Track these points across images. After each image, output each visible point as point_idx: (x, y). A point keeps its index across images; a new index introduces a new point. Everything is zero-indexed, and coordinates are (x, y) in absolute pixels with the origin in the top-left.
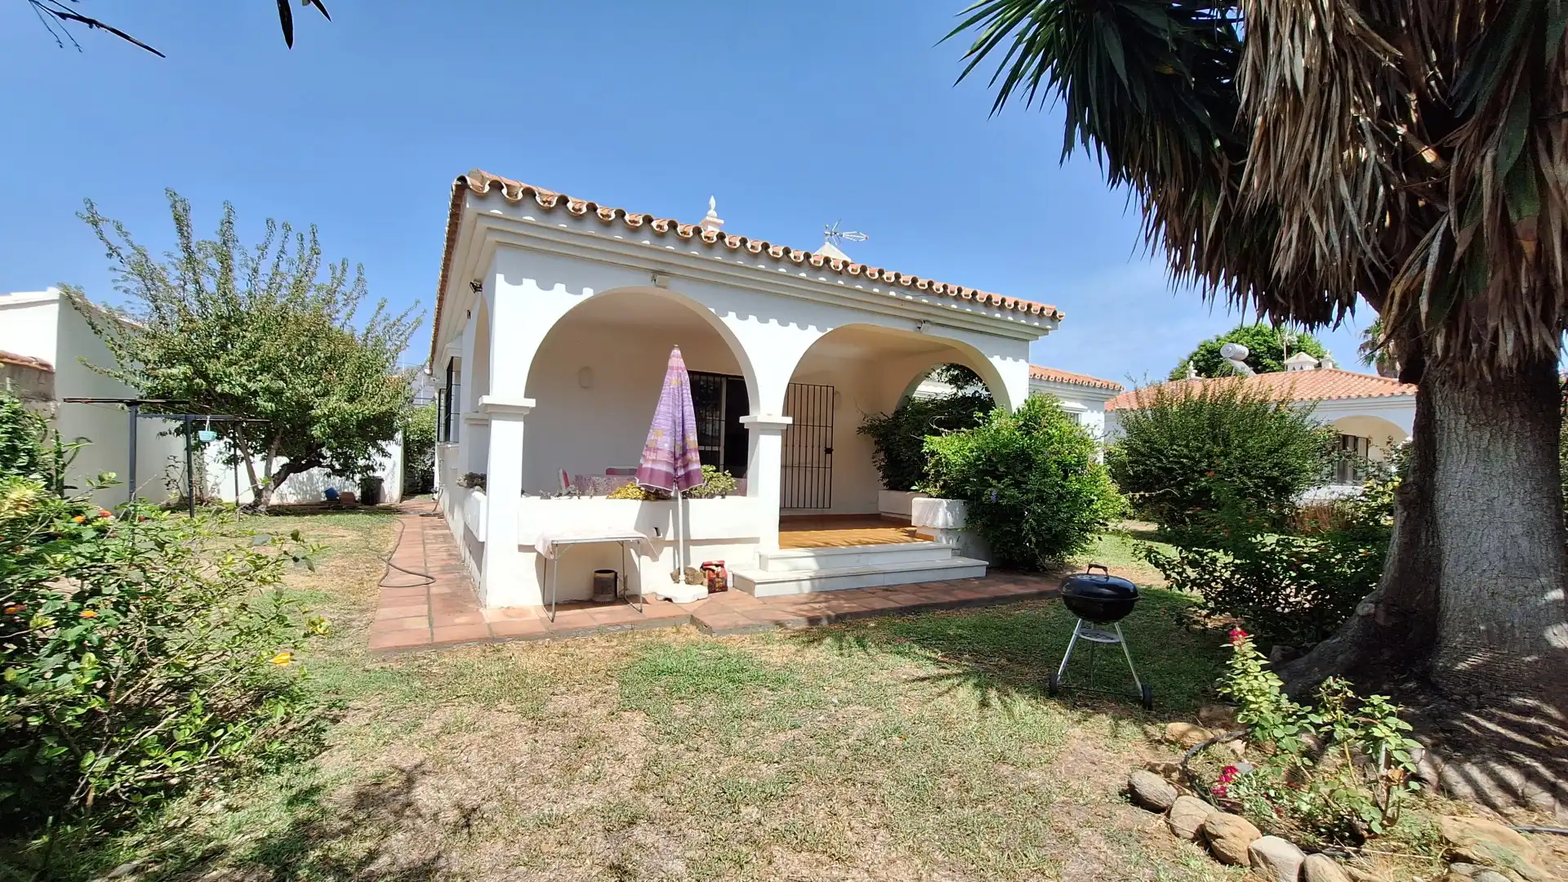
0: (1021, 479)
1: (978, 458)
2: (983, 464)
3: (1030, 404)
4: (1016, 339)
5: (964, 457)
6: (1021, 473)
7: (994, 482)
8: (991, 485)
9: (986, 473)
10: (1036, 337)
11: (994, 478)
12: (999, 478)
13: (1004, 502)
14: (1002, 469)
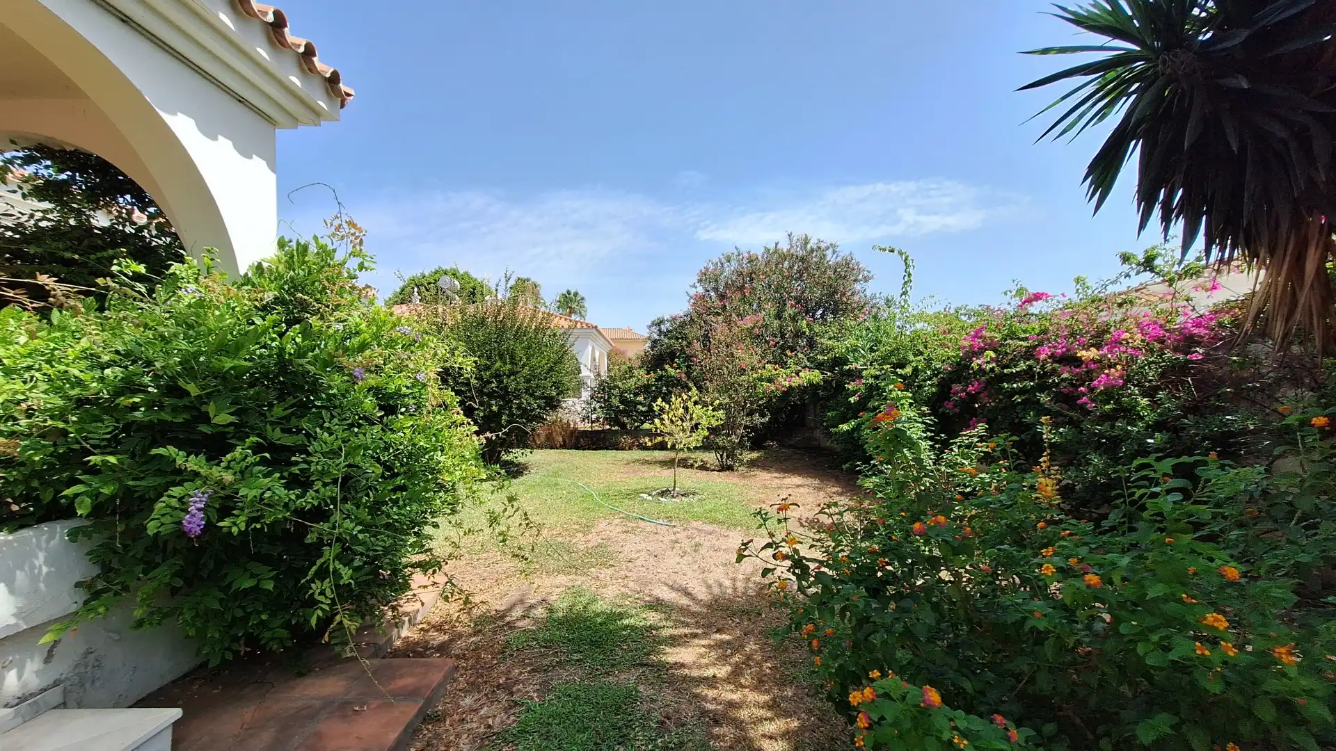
0: (288, 440)
1: (129, 386)
2: (149, 405)
3: (294, 254)
4: (242, 101)
5: (57, 385)
6: (284, 424)
7: (194, 463)
8: (180, 476)
9: (160, 433)
10: (295, 121)
11: (191, 447)
12: (215, 447)
13: (235, 524)
14: (223, 418)
